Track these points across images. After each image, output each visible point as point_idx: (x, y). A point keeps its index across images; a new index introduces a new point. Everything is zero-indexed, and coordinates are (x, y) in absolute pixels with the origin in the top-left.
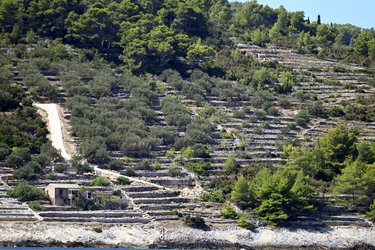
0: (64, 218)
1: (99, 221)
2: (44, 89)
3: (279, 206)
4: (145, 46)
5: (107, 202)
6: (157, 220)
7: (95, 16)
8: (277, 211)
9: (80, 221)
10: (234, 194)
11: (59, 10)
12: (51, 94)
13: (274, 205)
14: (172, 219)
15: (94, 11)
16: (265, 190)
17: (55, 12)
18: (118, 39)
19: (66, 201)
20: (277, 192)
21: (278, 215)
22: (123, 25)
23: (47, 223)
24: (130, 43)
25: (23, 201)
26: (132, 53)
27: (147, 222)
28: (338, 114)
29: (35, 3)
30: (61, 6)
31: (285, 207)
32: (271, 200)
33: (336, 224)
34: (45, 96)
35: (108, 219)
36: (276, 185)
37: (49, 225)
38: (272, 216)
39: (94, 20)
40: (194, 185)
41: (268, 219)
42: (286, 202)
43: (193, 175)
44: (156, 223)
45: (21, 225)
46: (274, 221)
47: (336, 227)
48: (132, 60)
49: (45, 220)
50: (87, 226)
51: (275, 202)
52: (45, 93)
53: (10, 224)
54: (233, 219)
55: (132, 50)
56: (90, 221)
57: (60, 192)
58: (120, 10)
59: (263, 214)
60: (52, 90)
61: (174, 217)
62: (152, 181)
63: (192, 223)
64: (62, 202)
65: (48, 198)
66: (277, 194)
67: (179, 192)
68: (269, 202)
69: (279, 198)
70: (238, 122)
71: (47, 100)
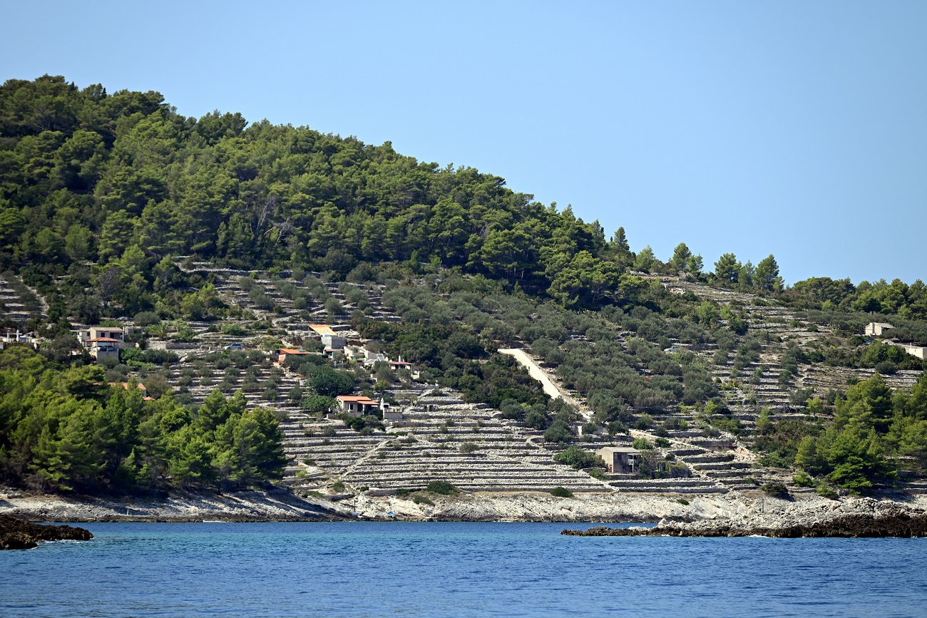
0: (640, 488)
1: (677, 491)
2: (499, 332)
3: (860, 471)
4: (578, 276)
5: (673, 469)
6: (735, 489)
7: (510, 240)
8: (858, 477)
9: (658, 491)
10: (799, 458)
11: (457, 232)
13: (853, 470)
14: (751, 488)
15: (509, 234)
16: (840, 452)
17: (452, 234)
18: (542, 268)
19: (626, 468)
20: (855, 454)
21: (860, 482)
22: (543, 251)
23: (625, 494)
24: (560, 273)
25: (578, 468)
26: (565, 285)
27: (724, 492)
28: (819, 359)
29: (426, 223)
30: (458, 227)
31: (867, 472)
32: (847, 464)
33: (917, 492)
35: (686, 488)
36: (854, 447)
37: (629, 496)
38: (854, 484)
39: (511, 244)
40: (736, 447)
41: (849, 487)
42: (868, 466)
43: (729, 435)
44: (736, 493)
45: (598, 497)
46: (856, 489)
47: (918, 496)
48: (566, 294)
49: (621, 490)
50: (670, 497)
51: (853, 467)
52: (500, 336)
53: (587, 496)
54: (810, 487)
55: (564, 282)
56: (668, 491)
57: (619, 457)
58: (535, 232)
59: (841, 481)
61: (751, 485)
62: (693, 443)
63: (776, 493)
64: (621, 469)
65: (603, 465)
66: (855, 458)
67: (733, 456)
68: (848, 467)
69: (860, 462)
70: (723, 369)
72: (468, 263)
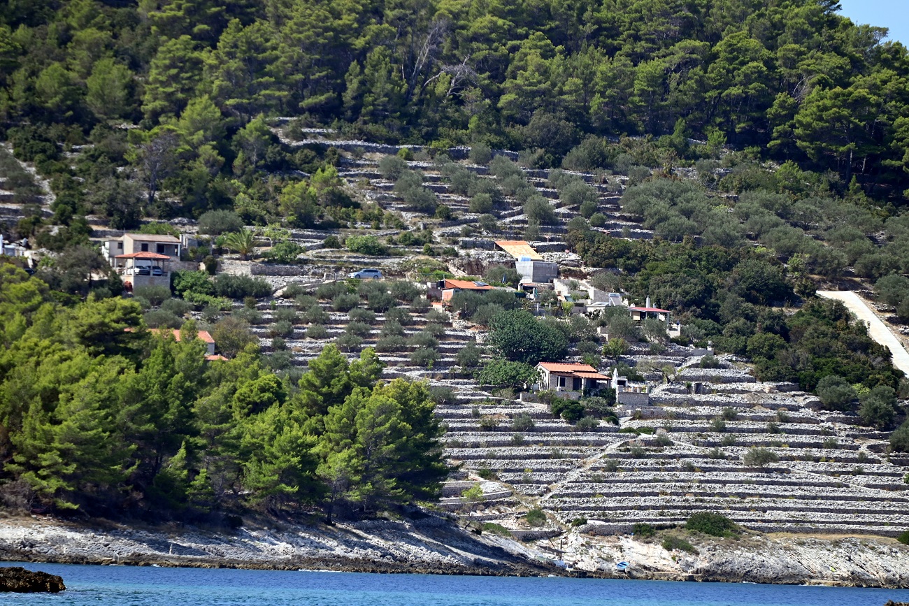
2: (820, 261)
7: (845, 105)
11: (754, 88)
12: (834, 271)
15: (844, 95)
17: (746, 93)
22: (901, 126)
29: (701, 73)
30: (756, 80)
34: (819, 274)
39: (845, 112)
52: (821, 269)
58: (888, 91)
60: (836, 262)
71: (825, 282)
72: (772, 143)
